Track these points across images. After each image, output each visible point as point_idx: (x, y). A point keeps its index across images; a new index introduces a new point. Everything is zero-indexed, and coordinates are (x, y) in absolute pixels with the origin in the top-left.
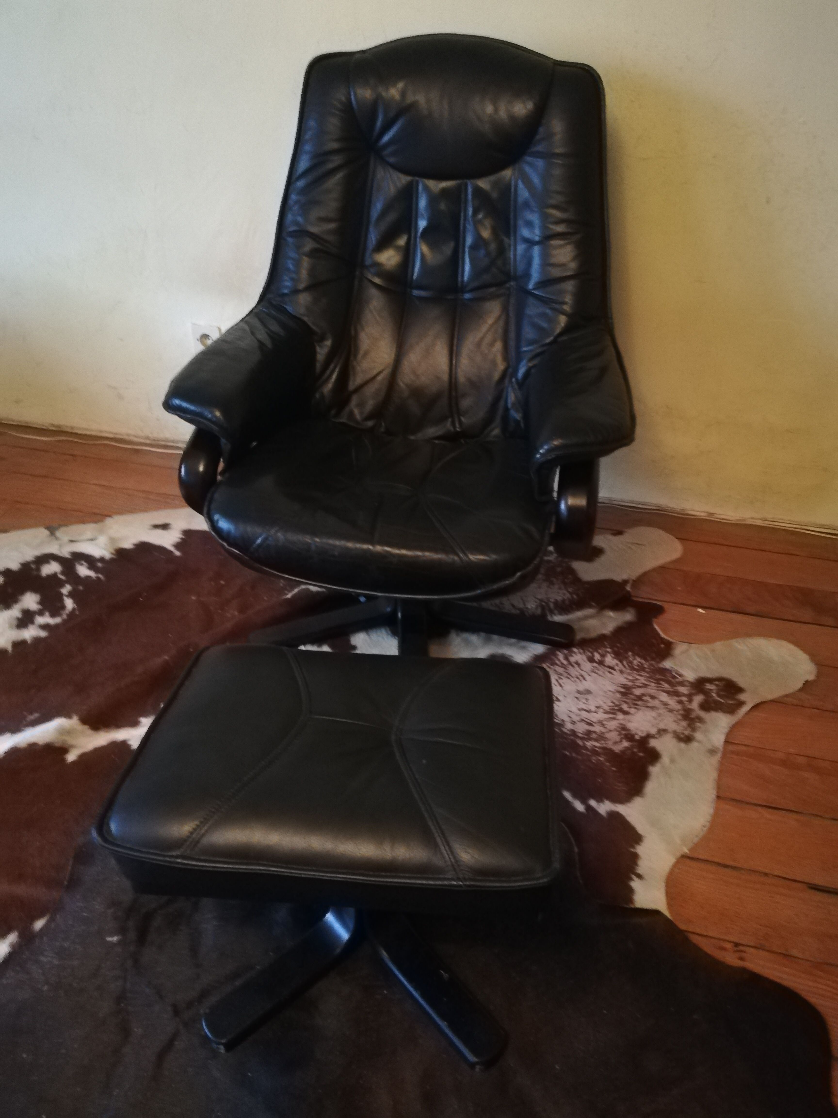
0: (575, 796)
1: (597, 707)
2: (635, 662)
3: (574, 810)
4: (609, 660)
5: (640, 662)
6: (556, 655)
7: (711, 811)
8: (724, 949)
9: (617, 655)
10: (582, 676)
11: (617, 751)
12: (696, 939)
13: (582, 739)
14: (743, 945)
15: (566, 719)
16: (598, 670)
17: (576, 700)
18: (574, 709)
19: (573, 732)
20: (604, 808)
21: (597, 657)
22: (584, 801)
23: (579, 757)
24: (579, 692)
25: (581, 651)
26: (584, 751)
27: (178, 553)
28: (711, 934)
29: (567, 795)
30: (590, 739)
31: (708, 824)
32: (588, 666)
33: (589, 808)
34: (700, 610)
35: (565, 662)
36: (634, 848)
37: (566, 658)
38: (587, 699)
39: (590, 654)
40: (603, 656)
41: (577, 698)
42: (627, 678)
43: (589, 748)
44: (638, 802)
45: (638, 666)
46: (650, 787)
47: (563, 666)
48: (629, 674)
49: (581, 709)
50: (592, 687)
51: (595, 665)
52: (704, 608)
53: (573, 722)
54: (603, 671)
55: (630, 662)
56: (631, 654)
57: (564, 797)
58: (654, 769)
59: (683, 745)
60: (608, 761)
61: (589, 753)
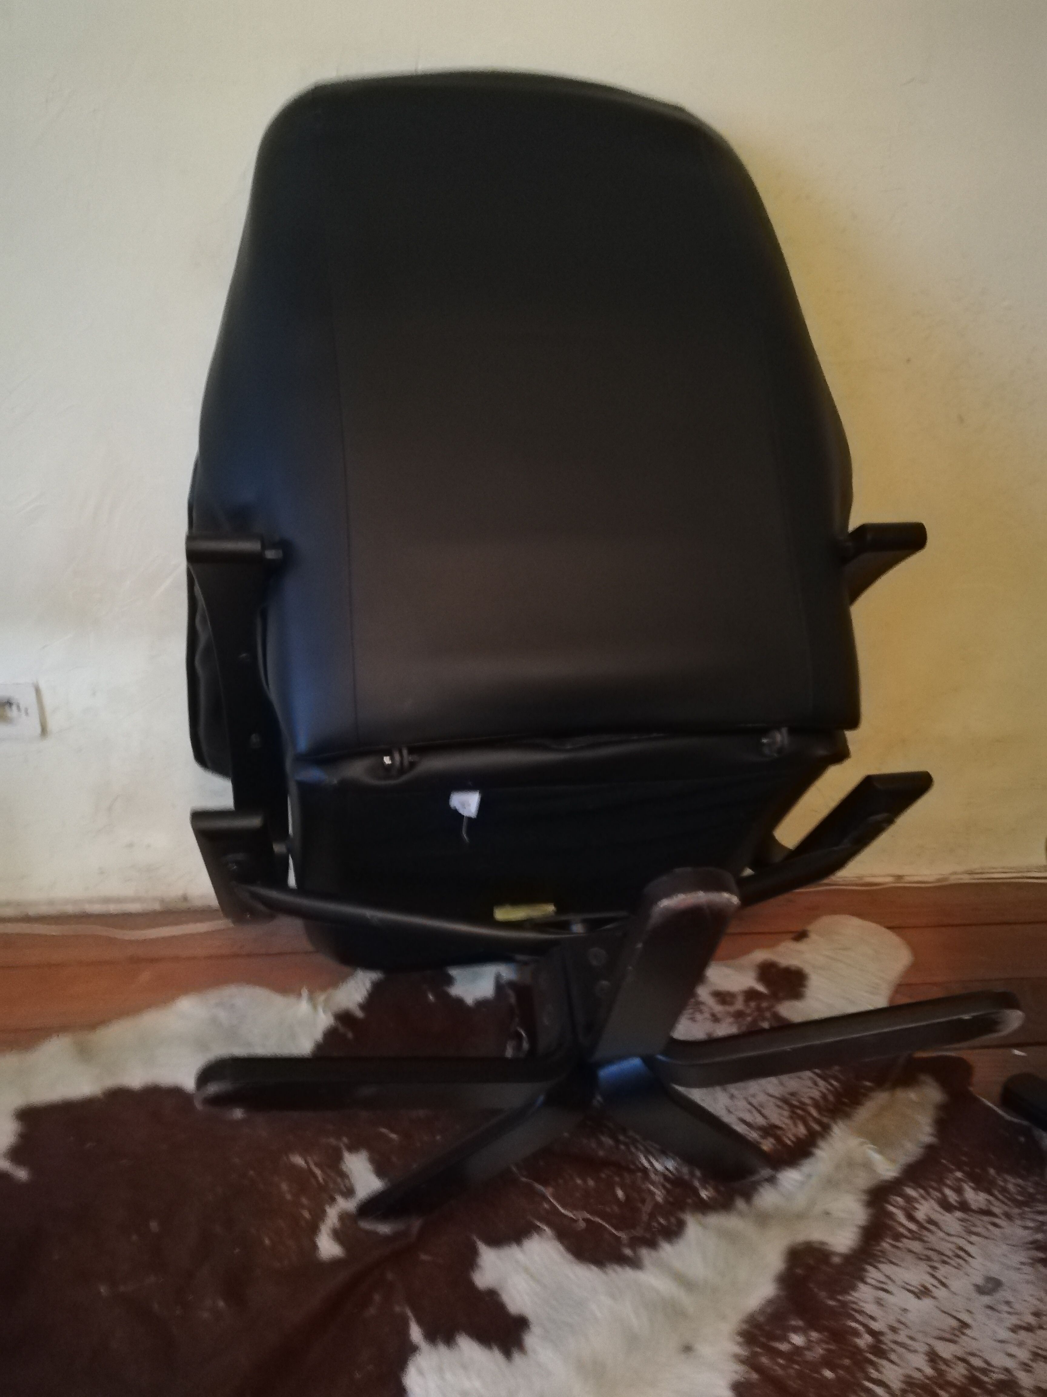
2: (1011, 1187)
4: (975, 1198)
5: (1019, 1186)
6: (893, 1216)
9: (982, 1184)
10: (961, 1249)
15: (1010, 1363)
16: (975, 1225)
17: (989, 1312)
18: (1003, 1333)
21: (952, 1196)
24: (981, 1290)
25: (923, 1191)
27: (22, 1174)
32: (951, 1221)
34: (1017, 1052)
35: (913, 1226)
37: (912, 1216)
38: (1008, 1303)
39: (939, 1195)
40: (959, 1191)
41: (990, 1307)
42: (1026, 1228)
45: (1020, 1193)
47: (915, 1237)
48: (1022, 1216)
49: (1015, 1329)
50: (995, 1270)
51: (958, 1214)
52: (1018, 1046)
53: (1026, 1367)
54: (981, 1223)
55: (1004, 1190)
56: (992, 1171)
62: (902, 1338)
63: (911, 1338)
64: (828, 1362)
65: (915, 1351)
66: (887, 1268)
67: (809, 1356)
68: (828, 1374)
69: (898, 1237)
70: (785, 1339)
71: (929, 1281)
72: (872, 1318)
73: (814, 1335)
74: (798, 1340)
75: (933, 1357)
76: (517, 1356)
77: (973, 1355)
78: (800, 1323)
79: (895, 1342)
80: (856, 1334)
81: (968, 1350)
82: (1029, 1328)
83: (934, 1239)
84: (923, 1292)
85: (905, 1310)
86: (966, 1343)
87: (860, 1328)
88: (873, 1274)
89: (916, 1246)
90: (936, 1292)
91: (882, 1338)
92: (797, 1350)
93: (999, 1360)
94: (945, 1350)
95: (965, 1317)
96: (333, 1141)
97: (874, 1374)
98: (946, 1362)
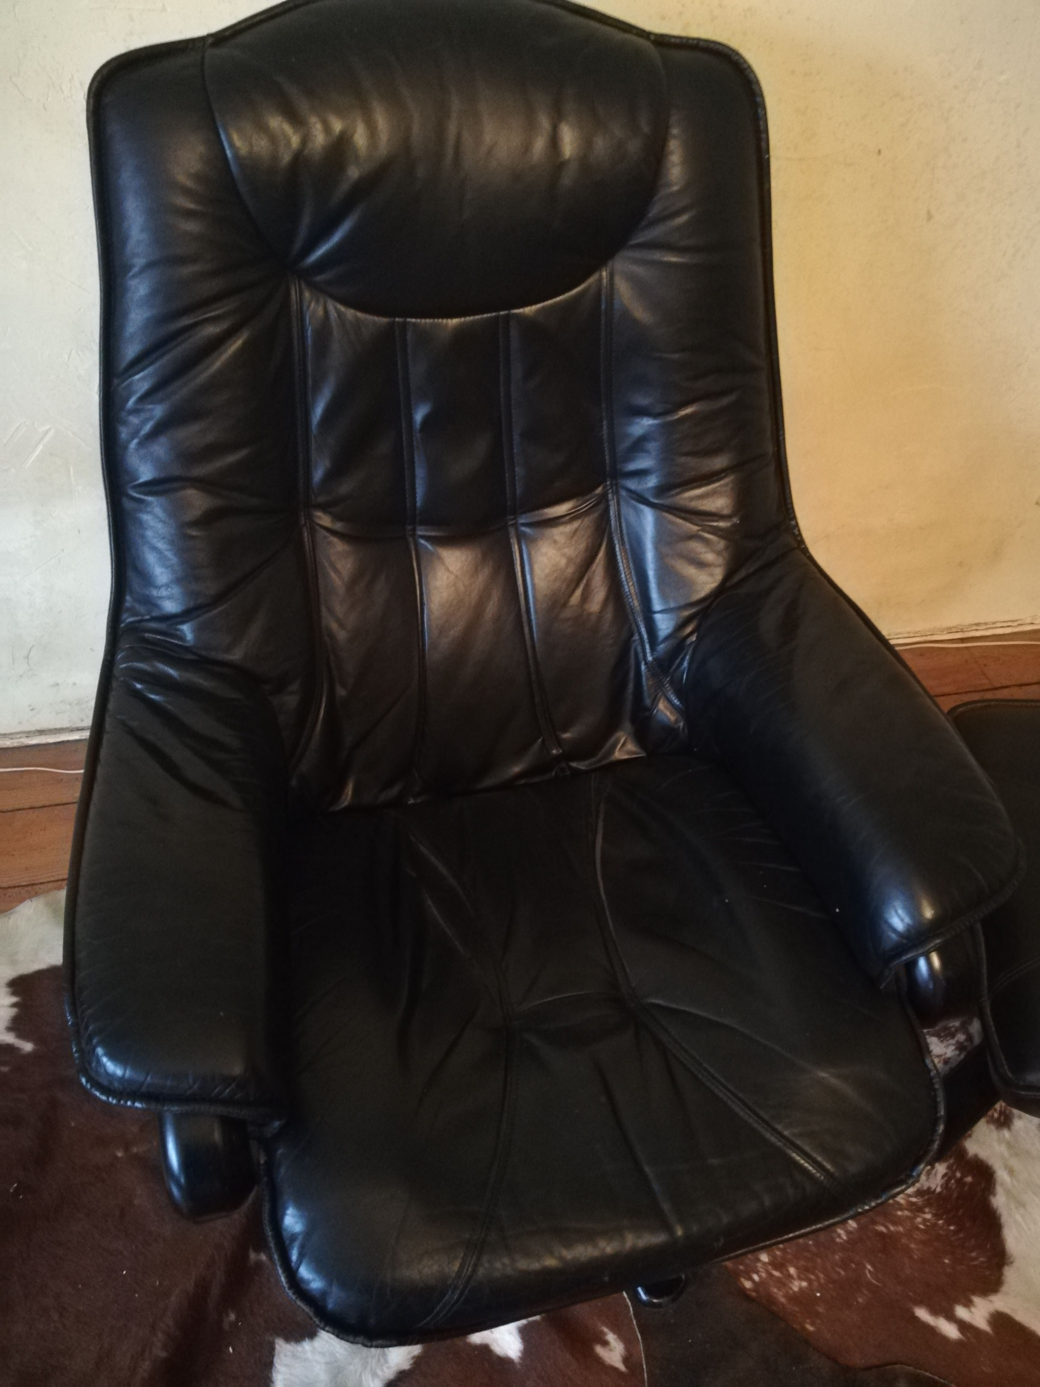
0: (935, 1312)
3: (944, 1339)
11: (939, 1189)
20: (980, 1313)
22: (951, 1317)
26: (899, 1213)
27: (28, 1047)
29: (922, 1314)
33: (963, 1326)
44: (1009, 1274)
57: (917, 1320)
58: (999, 1201)
59: (1006, 1133)
60: (937, 1216)
61: (907, 1213)
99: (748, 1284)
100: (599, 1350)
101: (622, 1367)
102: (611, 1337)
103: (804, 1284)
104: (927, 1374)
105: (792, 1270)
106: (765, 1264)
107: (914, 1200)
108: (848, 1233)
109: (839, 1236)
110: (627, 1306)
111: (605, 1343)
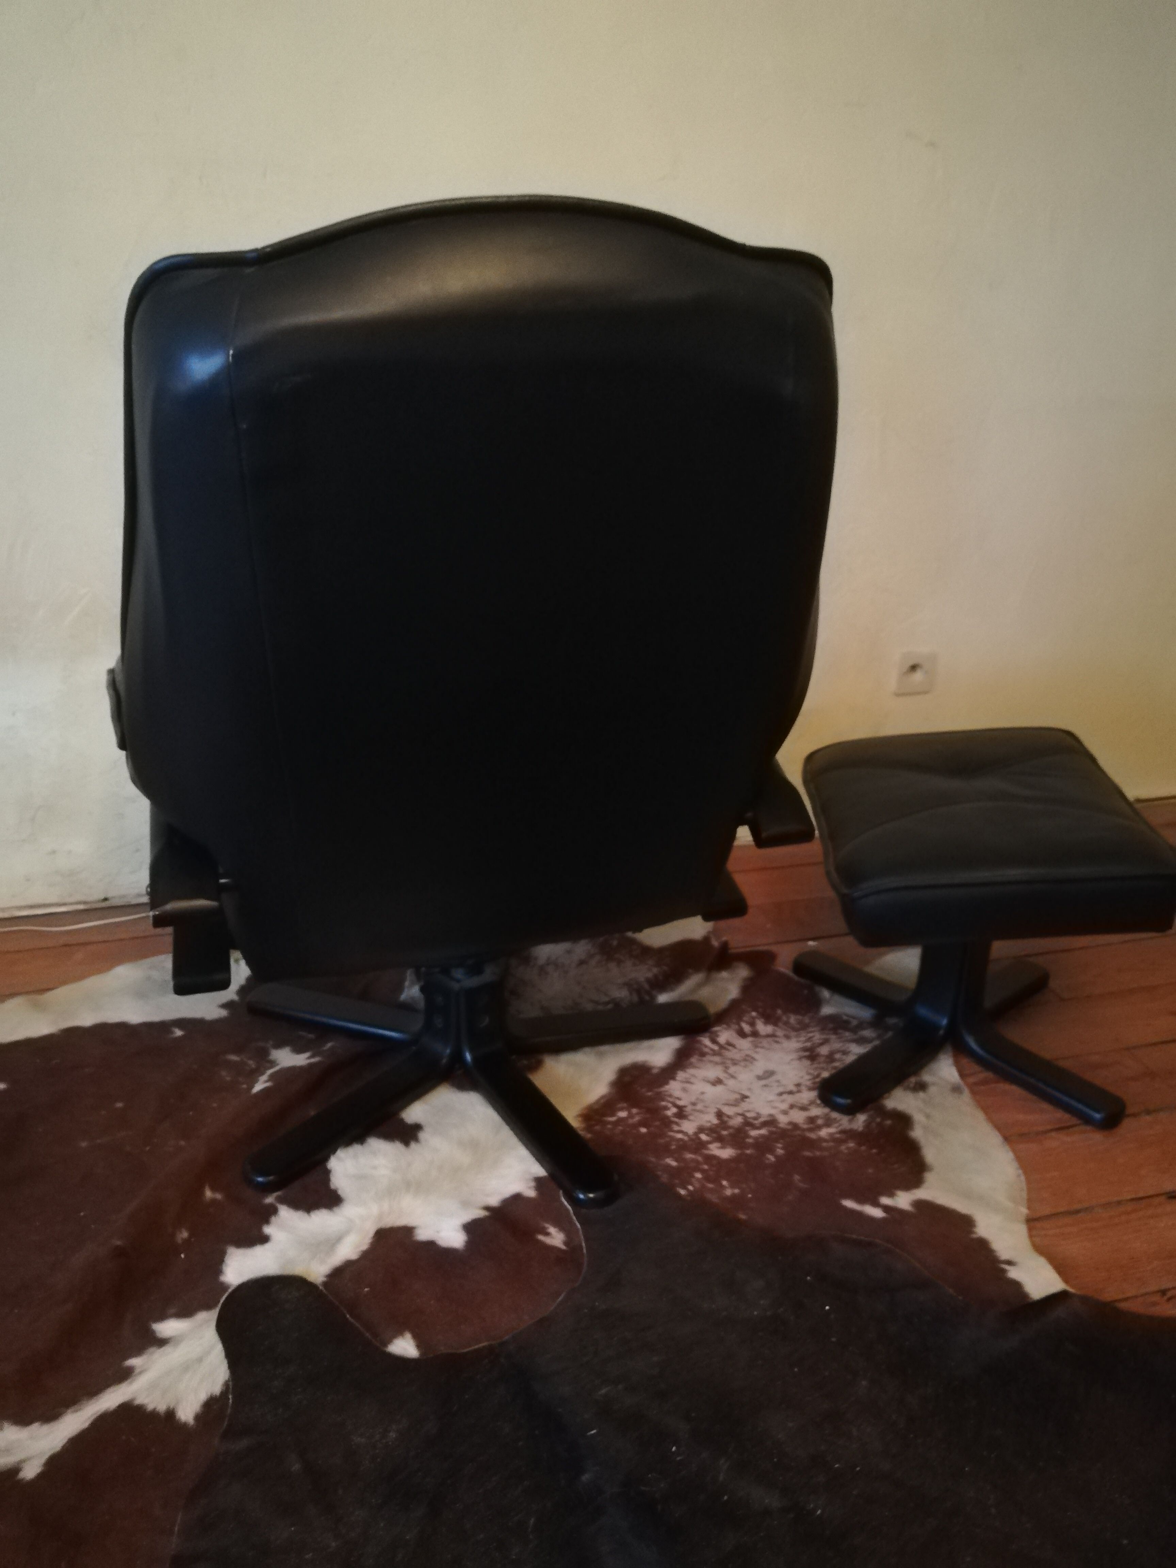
0: (861, 1201)
1: (798, 1085)
2: (792, 1021)
3: (871, 1219)
4: (763, 1028)
5: (798, 1019)
6: (700, 1042)
7: (1011, 1155)
8: (1154, 1304)
9: (769, 1019)
10: (747, 1057)
11: (861, 1129)
12: (1123, 1306)
13: (811, 1130)
14: (1169, 1289)
15: (773, 1112)
16: (760, 1043)
17: (764, 1088)
18: (772, 1097)
19: (795, 1126)
20: (903, 1200)
21: (747, 1028)
22: (876, 1204)
23: (826, 1153)
24: (759, 1078)
25: (725, 1026)
26: (825, 1144)
28: (1129, 1295)
29: (849, 1204)
30: (819, 1127)
31: (1020, 1172)
32: (744, 1043)
33: (886, 1209)
34: (811, 943)
35: (716, 1048)
36: (973, 1233)
37: (714, 1041)
38: (778, 1081)
39: (737, 1027)
40: (752, 1024)
41: (765, 1086)
42: (799, 1041)
43: (827, 1137)
44: (929, 1177)
45: (798, 1023)
46: (929, 1154)
47: (715, 1053)
48: (797, 1036)
49: (781, 1094)
50: (771, 1066)
51: (750, 1039)
52: (813, 939)
53: (785, 1113)
54: (765, 1043)
55: (787, 1023)
56: (779, 1012)
57: (845, 1209)
58: (917, 1133)
59: (921, 1094)
60: (860, 1144)
61: (831, 1144)
62: (699, 1107)
63: (706, 1107)
64: (643, 1124)
65: (707, 1113)
66: (691, 1071)
67: (631, 1121)
68: (643, 1130)
69: (703, 1054)
70: (613, 1115)
71: (722, 1075)
72: (679, 1099)
73: (634, 1111)
74: (623, 1114)
75: (720, 1114)
76: (413, 1145)
77: (748, 1111)
78: (625, 1105)
79: (695, 1110)
80: (666, 1108)
81: (745, 1109)
82: (791, 1093)
83: (732, 1054)
84: (718, 1082)
85: (703, 1093)
86: (744, 1106)
87: (670, 1105)
88: (681, 1075)
89: (717, 1059)
90: (725, 1081)
91: (684, 1109)
92: (621, 1120)
93: (766, 1111)
94: (728, 1111)
95: (747, 1093)
96: (261, 1044)
97: (676, 1128)
98: (729, 1117)
99: (683, 1192)
100: (541, 1237)
101: (564, 1247)
102: (552, 1230)
103: (737, 1191)
104: (854, 1236)
105: (725, 1183)
106: (698, 1179)
107: (838, 1136)
108: (776, 1157)
109: (768, 1159)
110: (567, 1210)
111: (547, 1234)
